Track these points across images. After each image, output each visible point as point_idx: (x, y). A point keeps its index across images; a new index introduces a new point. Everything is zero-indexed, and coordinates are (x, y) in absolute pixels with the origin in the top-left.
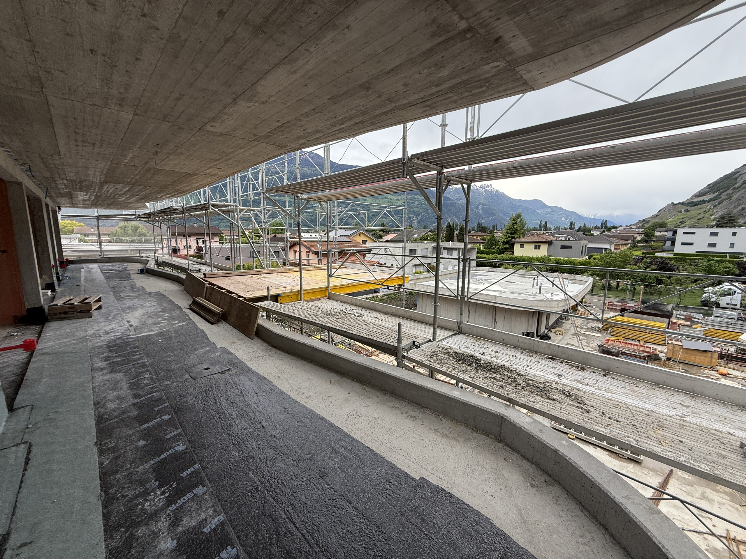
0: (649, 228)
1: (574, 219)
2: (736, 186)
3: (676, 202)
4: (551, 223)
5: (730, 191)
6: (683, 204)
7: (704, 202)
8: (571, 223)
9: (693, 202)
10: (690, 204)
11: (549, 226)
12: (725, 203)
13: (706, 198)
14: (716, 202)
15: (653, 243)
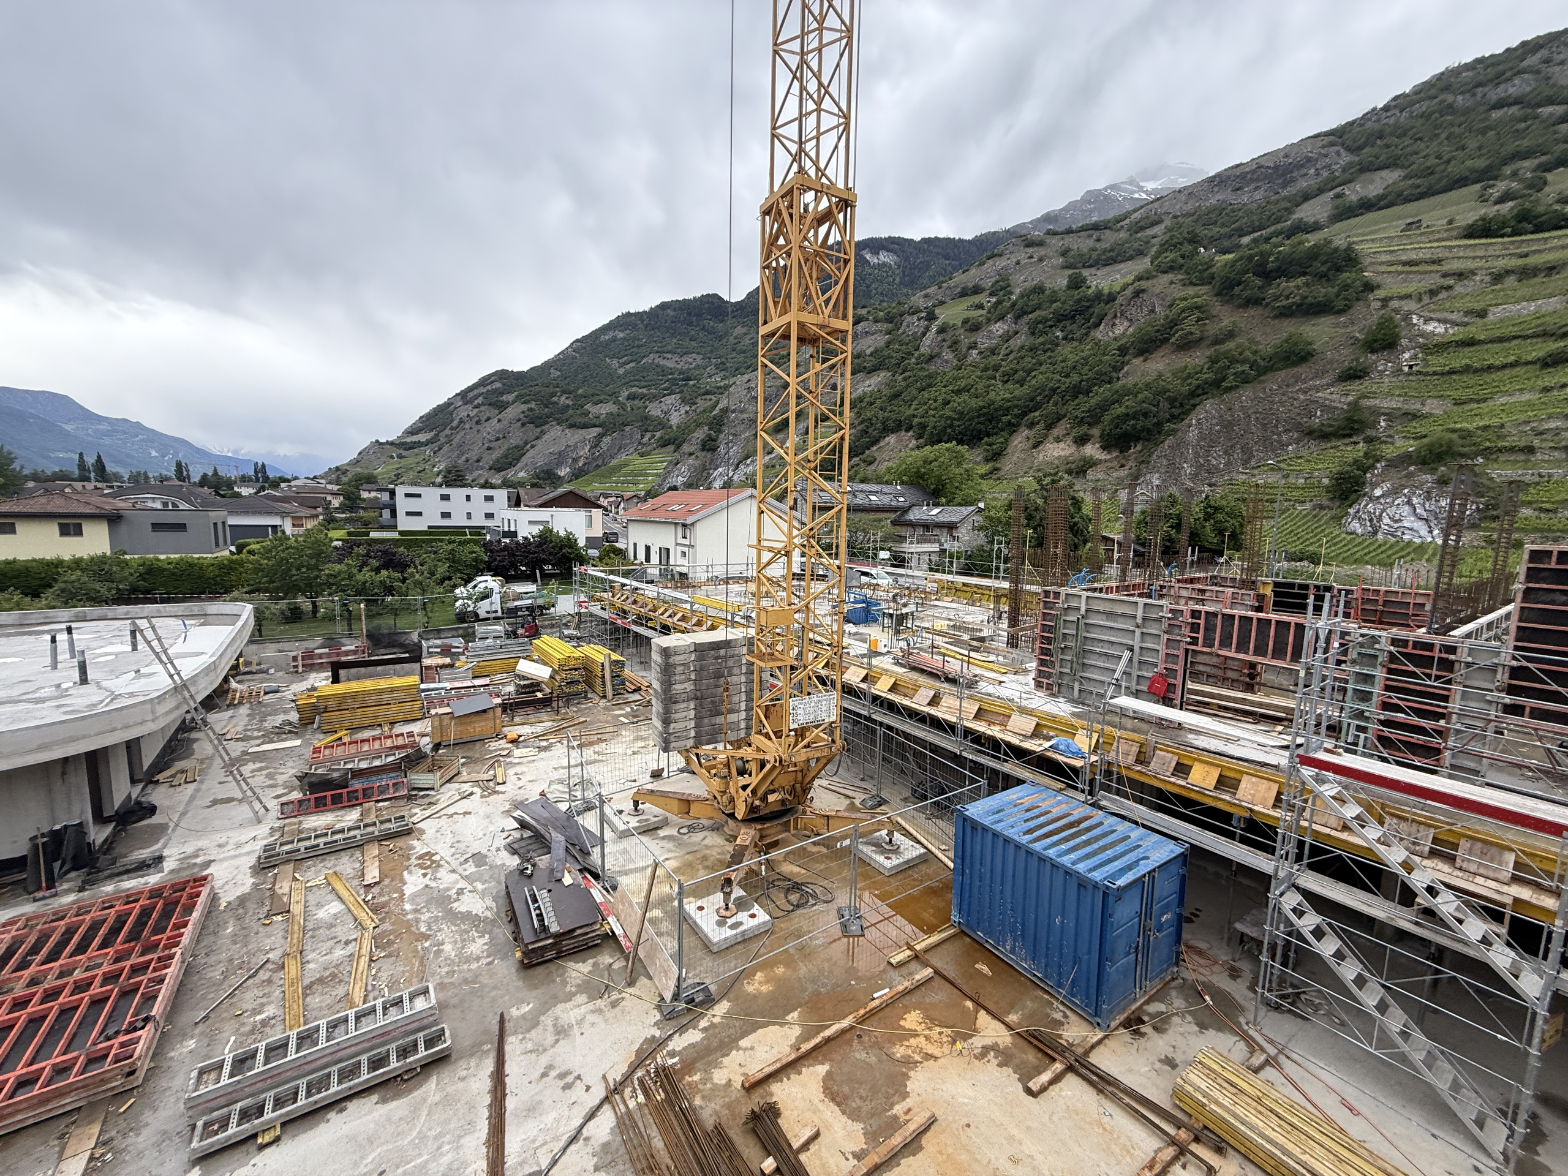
0: (349, 484)
1: (185, 456)
2: (455, 423)
3: (382, 440)
4: (118, 462)
5: (447, 432)
6: (392, 443)
7: (419, 444)
8: (179, 465)
9: (405, 443)
10: (402, 446)
11: (110, 468)
12: (446, 448)
13: (422, 437)
14: (435, 447)
15: (362, 513)
